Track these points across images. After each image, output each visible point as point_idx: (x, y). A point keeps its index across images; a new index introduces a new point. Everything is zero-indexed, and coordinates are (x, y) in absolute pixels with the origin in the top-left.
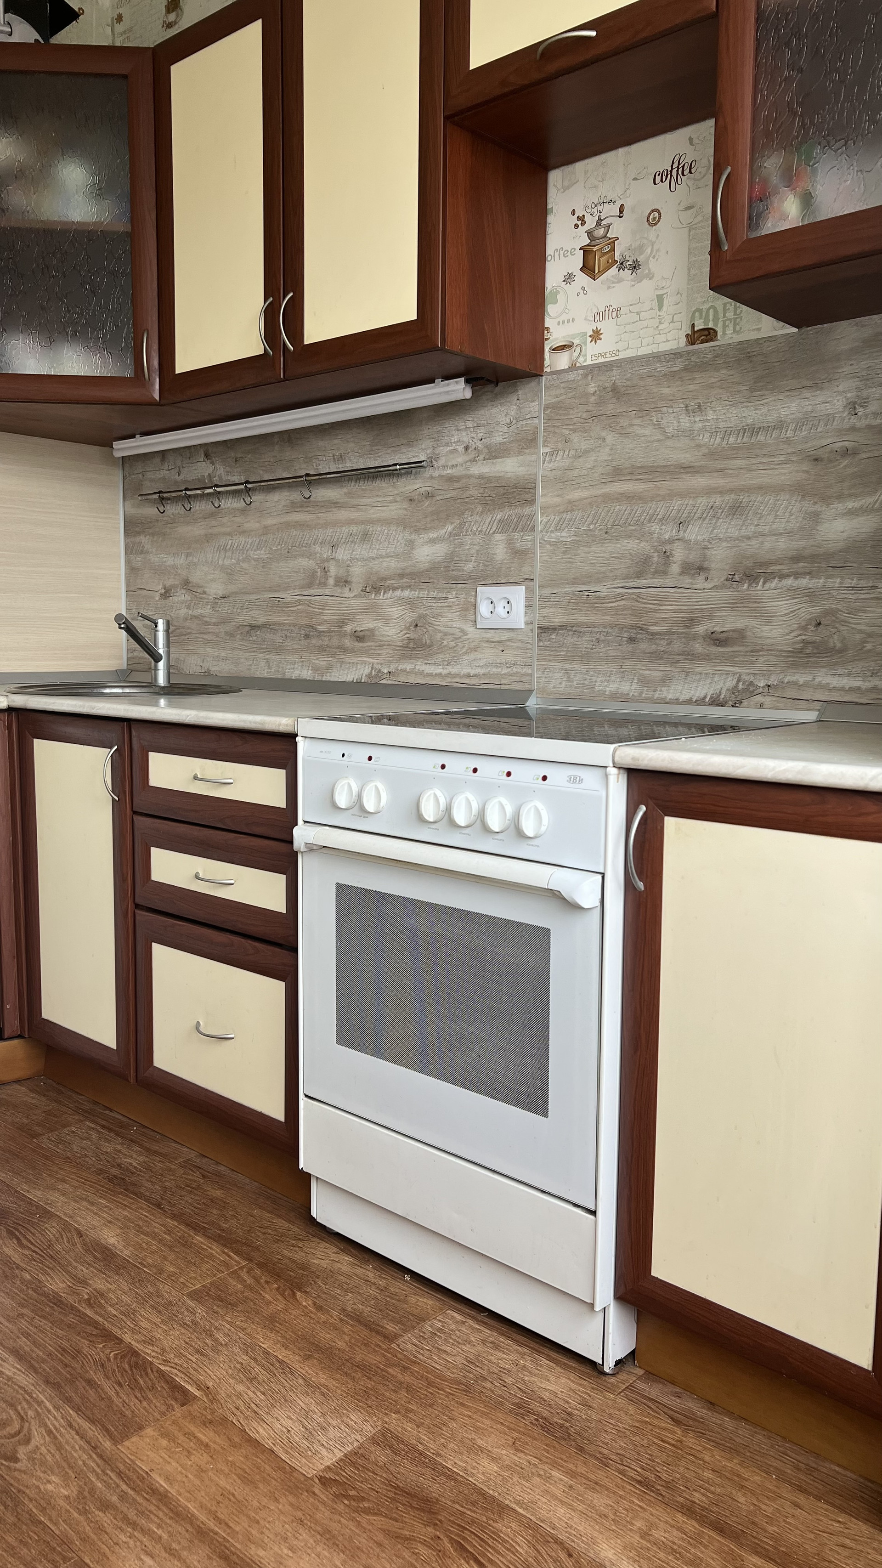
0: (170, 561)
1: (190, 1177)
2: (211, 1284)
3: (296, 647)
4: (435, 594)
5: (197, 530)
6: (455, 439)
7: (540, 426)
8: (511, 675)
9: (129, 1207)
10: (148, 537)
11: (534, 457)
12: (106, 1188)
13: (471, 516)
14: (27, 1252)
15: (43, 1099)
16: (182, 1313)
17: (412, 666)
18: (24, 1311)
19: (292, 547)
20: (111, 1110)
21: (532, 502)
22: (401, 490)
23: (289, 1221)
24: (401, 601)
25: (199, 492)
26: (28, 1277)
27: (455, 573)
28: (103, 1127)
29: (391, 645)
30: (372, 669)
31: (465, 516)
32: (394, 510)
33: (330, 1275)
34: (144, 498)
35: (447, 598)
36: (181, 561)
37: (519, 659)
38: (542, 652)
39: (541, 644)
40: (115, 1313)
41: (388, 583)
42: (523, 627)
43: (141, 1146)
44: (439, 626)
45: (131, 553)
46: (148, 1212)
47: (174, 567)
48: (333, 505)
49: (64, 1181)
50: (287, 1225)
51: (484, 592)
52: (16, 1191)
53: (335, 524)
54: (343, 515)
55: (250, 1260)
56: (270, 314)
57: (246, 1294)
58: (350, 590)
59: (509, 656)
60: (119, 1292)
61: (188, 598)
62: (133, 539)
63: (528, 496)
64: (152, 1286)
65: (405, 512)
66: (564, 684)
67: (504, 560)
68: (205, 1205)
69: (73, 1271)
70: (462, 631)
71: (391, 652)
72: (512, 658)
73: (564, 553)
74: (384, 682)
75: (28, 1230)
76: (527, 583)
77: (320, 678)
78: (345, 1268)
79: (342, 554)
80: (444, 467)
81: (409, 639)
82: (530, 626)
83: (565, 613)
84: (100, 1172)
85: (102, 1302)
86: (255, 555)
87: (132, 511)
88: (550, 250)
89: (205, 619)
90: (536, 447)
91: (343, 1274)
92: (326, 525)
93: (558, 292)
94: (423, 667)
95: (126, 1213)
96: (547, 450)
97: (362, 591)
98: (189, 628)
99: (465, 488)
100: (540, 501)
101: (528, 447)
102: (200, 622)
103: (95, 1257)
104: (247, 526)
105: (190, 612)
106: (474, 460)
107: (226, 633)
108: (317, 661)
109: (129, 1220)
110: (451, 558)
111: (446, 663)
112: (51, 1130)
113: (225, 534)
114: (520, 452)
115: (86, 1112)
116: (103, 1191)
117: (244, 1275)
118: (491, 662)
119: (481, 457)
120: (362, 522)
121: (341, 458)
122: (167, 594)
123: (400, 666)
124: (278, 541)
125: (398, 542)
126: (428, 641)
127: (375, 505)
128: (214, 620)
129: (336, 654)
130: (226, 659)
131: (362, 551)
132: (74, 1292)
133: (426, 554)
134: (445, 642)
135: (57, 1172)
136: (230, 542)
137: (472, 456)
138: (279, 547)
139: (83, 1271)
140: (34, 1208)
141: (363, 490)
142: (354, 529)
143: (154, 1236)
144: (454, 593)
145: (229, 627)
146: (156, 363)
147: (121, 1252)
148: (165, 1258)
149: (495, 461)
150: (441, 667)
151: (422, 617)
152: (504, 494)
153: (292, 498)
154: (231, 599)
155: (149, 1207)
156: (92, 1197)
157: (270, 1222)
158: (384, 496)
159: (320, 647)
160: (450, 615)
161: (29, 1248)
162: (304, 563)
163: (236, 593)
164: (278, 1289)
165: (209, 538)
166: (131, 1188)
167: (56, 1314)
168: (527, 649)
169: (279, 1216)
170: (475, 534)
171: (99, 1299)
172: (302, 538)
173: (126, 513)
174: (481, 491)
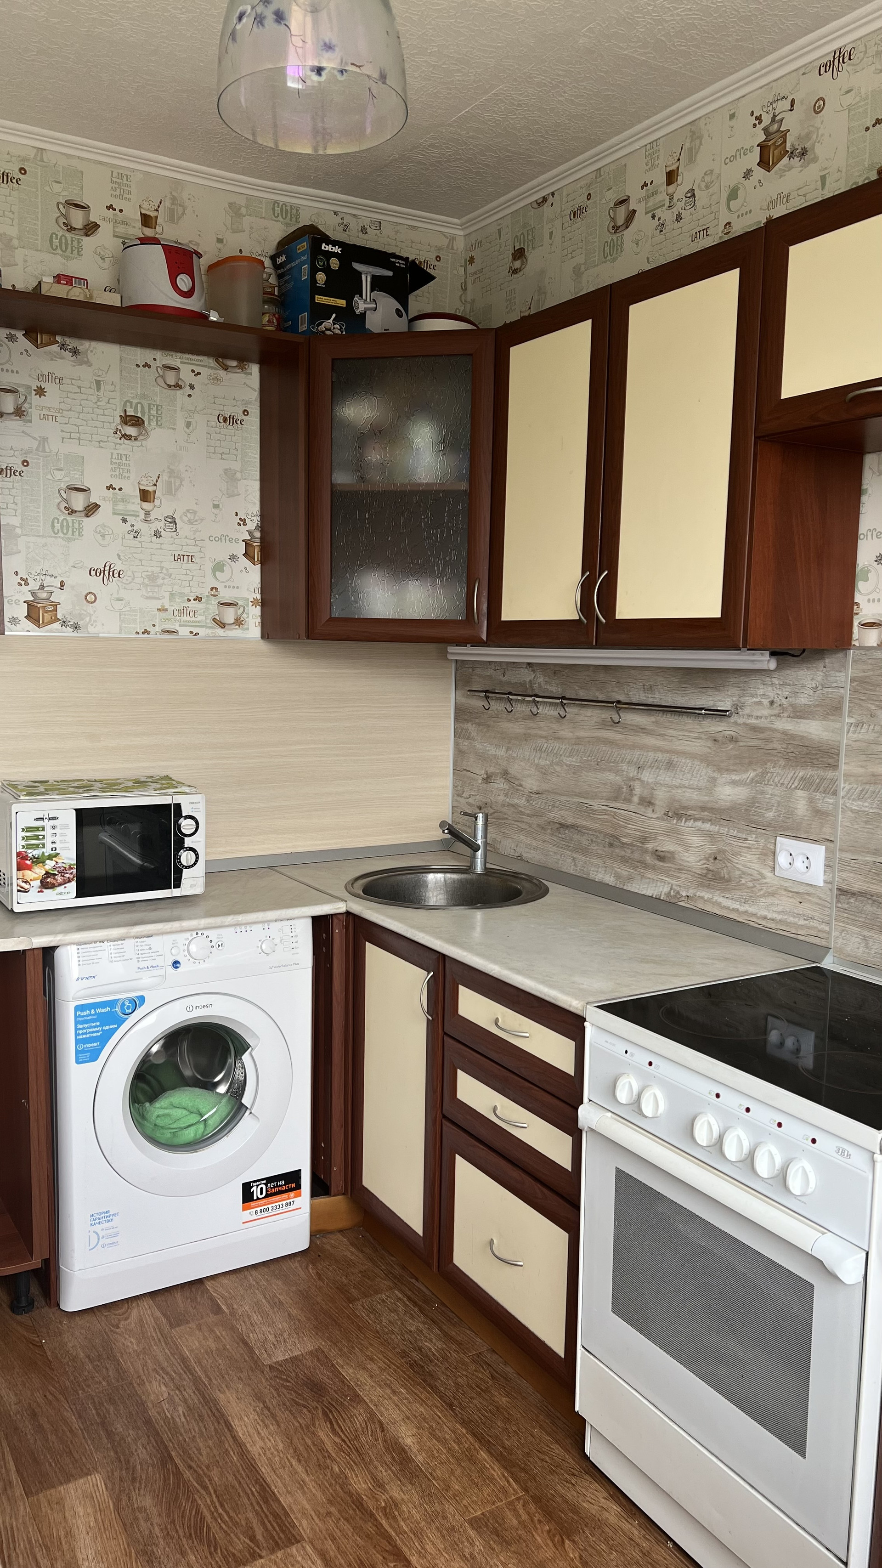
0: (492, 750)
1: (480, 1375)
2: (491, 1512)
3: (600, 852)
4: (735, 833)
5: (516, 728)
6: (761, 692)
7: (846, 695)
8: (808, 928)
9: (426, 1403)
10: (474, 725)
11: (838, 725)
12: (407, 1375)
13: (773, 767)
14: (337, 1440)
15: (361, 1256)
16: (462, 1542)
17: (710, 896)
18: (332, 1509)
19: (601, 760)
20: (417, 1280)
21: (835, 767)
22: (706, 729)
23: (566, 1450)
24: (702, 832)
25: (519, 698)
26: (336, 1469)
27: (755, 818)
28: (409, 1299)
29: (690, 871)
30: (671, 889)
31: (768, 766)
32: (698, 746)
33: (597, 1524)
34: (473, 693)
35: (746, 839)
36: (501, 752)
37: (817, 914)
38: (840, 914)
39: (840, 905)
40: (406, 1529)
41: (690, 812)
42: (821, 884)
43: (441, 1329)
44: (737, 863)
45: (459, 737)
46: (441, 1412)
47: (495, 756)
48: (640, 730)
49: (372, 1360)
50: (562, 1453)
51: (784, 844)
52: (333, 1365)
53: (642, 747)
54: (650, 741)
55: (526, 1490)
56: (586, 588)
57: (520, 1532)
58: (653, 811)
59: (806, 908)
60: (410, 1505)
61: (506, 786)
62: (461, 725)
63: (831, 761)
64: (439, 1504)
65: (709, 750)
66: (861, 949)
67: (805, 816)
68: (491, 1413)
69: (373, 1471)
70: (760, 874)
71: (690, 877)
72: (810, 912)
73: (866, 822)
74: (682, 904)
75: (340, 1414)
76: (829, 844)
77: (621, 886)
78: (612, 1519)
79: (647, 776)
80: (749, 716)
81: (707, 869)
82: (830, 886)
83: (864, 881)
84: (404, 1354)
85: (396, 1513)
86: (567, 761)
87: (462, 700)
88: (863, 528)
89: (520, 809)
90: (841, 715)
91: (610, 1526)
92: (634, 747)
93: (869, 571)
94: (721, 900)
95: (422, 1409)
96: (852, 720)
97: (664, 814)
98: (505, 814)
99: (768, 740)
100: (843, 767)
101: (833, 715)
102: (516, 811)
103: (393, 1458)
104: (562, 733)
105: (508, 800)
106: (778, 716)
107: (538, 825)
108: (619, 870)
109: (425, 1419)
110: (752, 802)
111: (743, 901)
112: (366, 1296)
113: (541, 737)
114: (825, 717)
115: (395, 1277)
116: (404, 1378)
117: (519, 1506)
118: (788, 910)
119: (786, 715)
120: (668, 751)
121: (651, 689)
122: (488, 779)
123: (698, 893)
124: (588, 752)
125: (701, 776)
126: (726, 876)
127: (681, 737)
128: (528, 812)
129: (637, 867)
130: (536, 849)
131: (665, 777)
132: (373, 1497)
133: (728, 793)
134: (743, 881)
135: (367, 1348)
136: (546, 745)
137: (776, 712)
138: (589, 758)
139: (384, 1474)
140: (346, 1389)
141: (670, 722)
142: (660, 756)
143: (444, 1442)
144: (754, 836)
145: (541, 821)
146: (485, 607)
147: (416, 1457)
148: (452, 1472)
149: (799, 720)
150: (738, 903)
151: (720, 851)
152: (807, 754)
153: (603, 716)
154: (544, 796)
155: (443, 1406)
156: (396, 1386)
157: (547, 1446)
158: (690, 732)
159: (622, 857)
160: (749, 856)
161: (340, 1437)
162: (611, 777)
163: (549, 792)
164: (549, 1532)
165: (527, 737)
166: (428, 1379)
167: (358, 1518)
168: (825, 907)
169: (557, 1442)
170: (777, 786)
171: (394, 1510)
172: (611, 754)
173: (457, 701)
174: (784, 746)
